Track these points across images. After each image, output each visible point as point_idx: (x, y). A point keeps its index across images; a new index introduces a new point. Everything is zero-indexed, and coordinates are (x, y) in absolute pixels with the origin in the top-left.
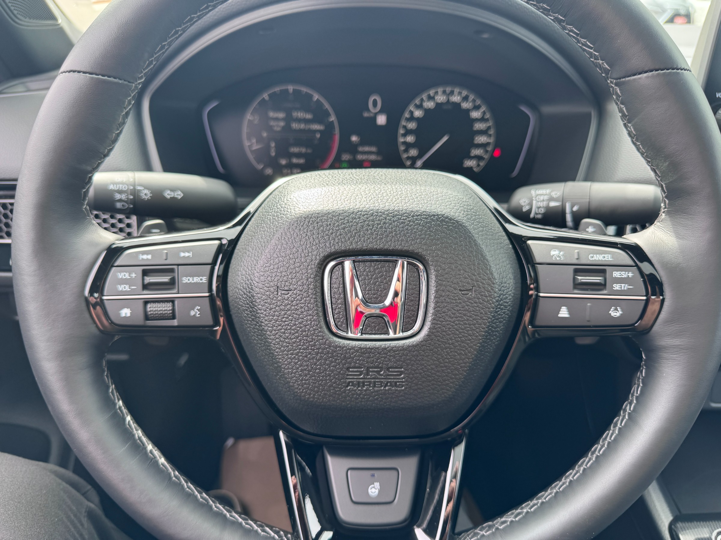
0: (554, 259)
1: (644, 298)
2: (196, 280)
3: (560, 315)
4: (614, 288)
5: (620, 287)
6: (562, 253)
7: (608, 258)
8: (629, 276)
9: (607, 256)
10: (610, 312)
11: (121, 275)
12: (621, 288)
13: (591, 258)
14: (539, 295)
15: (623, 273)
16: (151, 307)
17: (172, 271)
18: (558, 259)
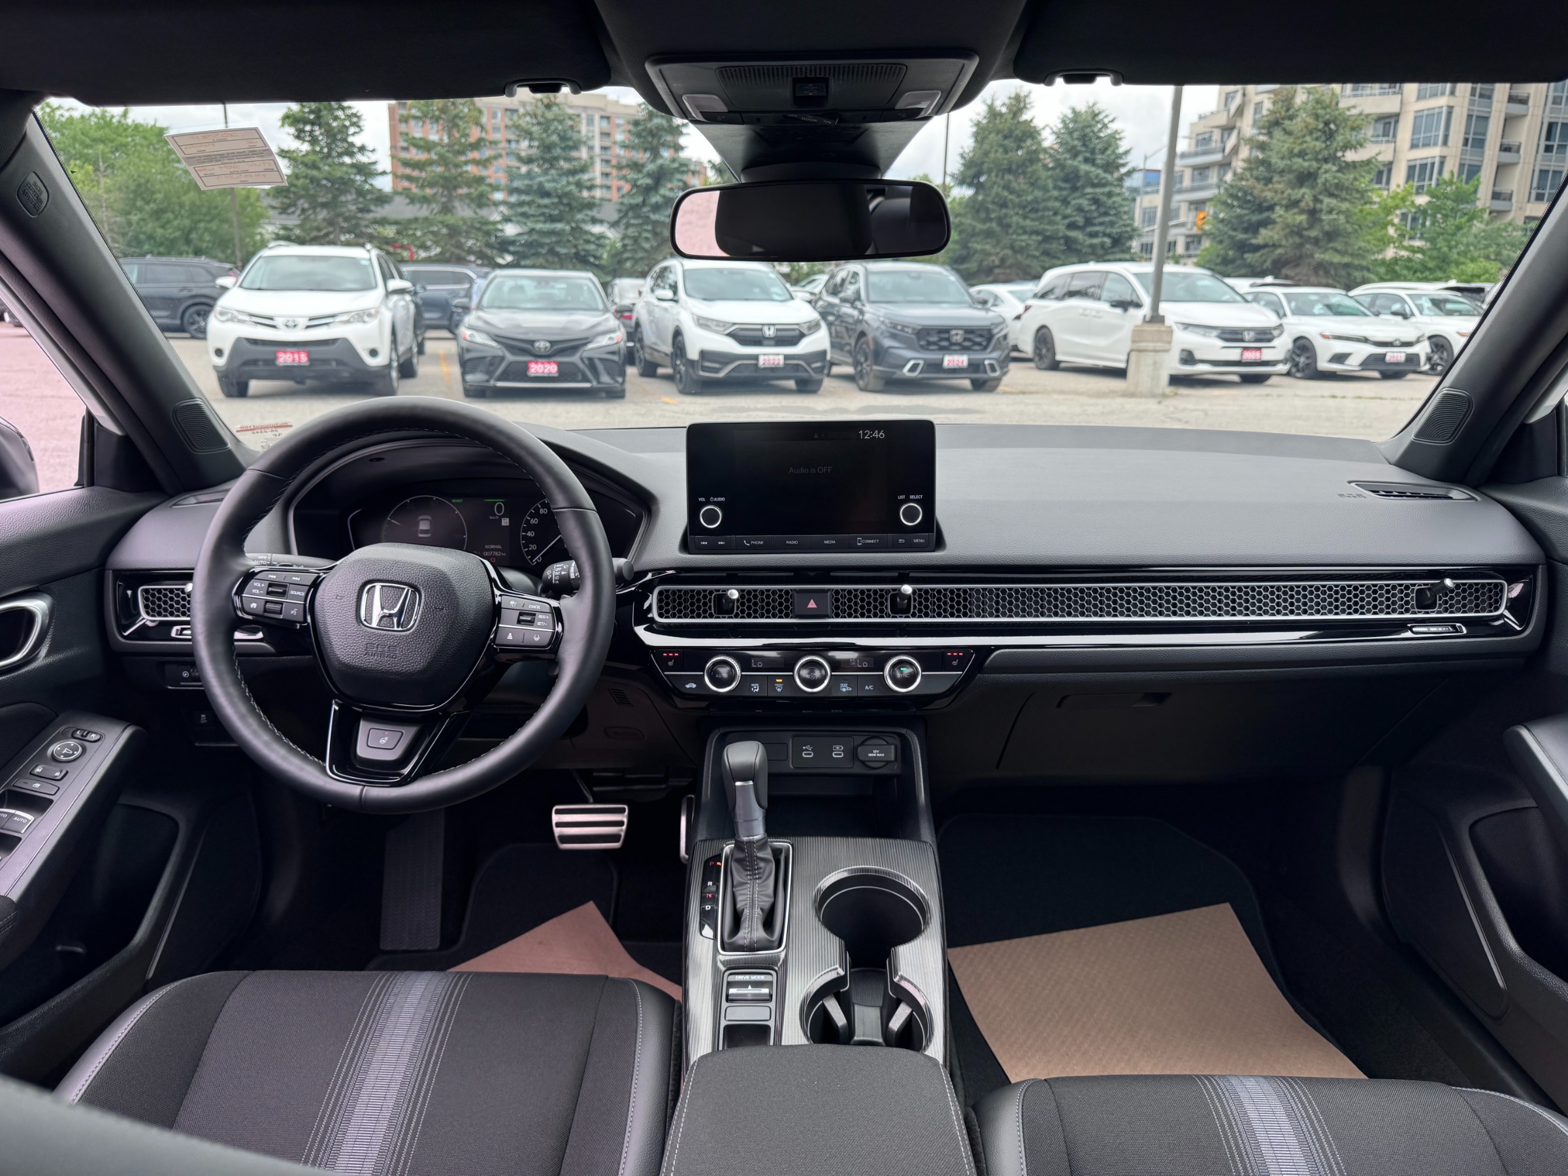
2: (299, 593)
11: (255, 584)
16: (268, 605)
17: (286, 586)
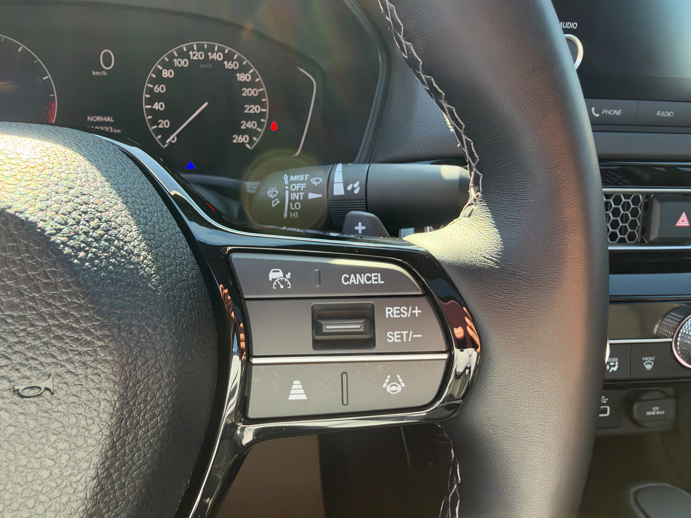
0: (274, 288)
1: (445, 356)
3: (291, 398)
4: (388, 340)
5: (399, 336)
6: (288, 276)
7: (377, 280)
8: (415, 313)
9: (375, 276)
10: (385, 385)
12: (402, 338)
13: (346, 282)
14: (251, 360)
15: (404, 310)
18: (282, 287)
